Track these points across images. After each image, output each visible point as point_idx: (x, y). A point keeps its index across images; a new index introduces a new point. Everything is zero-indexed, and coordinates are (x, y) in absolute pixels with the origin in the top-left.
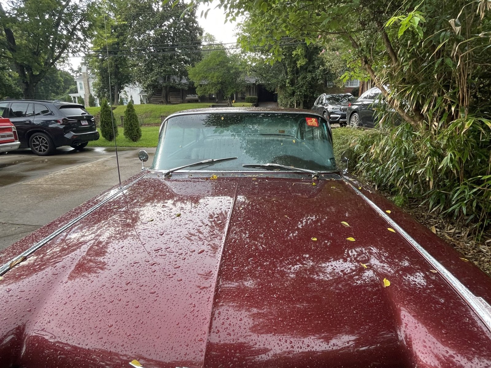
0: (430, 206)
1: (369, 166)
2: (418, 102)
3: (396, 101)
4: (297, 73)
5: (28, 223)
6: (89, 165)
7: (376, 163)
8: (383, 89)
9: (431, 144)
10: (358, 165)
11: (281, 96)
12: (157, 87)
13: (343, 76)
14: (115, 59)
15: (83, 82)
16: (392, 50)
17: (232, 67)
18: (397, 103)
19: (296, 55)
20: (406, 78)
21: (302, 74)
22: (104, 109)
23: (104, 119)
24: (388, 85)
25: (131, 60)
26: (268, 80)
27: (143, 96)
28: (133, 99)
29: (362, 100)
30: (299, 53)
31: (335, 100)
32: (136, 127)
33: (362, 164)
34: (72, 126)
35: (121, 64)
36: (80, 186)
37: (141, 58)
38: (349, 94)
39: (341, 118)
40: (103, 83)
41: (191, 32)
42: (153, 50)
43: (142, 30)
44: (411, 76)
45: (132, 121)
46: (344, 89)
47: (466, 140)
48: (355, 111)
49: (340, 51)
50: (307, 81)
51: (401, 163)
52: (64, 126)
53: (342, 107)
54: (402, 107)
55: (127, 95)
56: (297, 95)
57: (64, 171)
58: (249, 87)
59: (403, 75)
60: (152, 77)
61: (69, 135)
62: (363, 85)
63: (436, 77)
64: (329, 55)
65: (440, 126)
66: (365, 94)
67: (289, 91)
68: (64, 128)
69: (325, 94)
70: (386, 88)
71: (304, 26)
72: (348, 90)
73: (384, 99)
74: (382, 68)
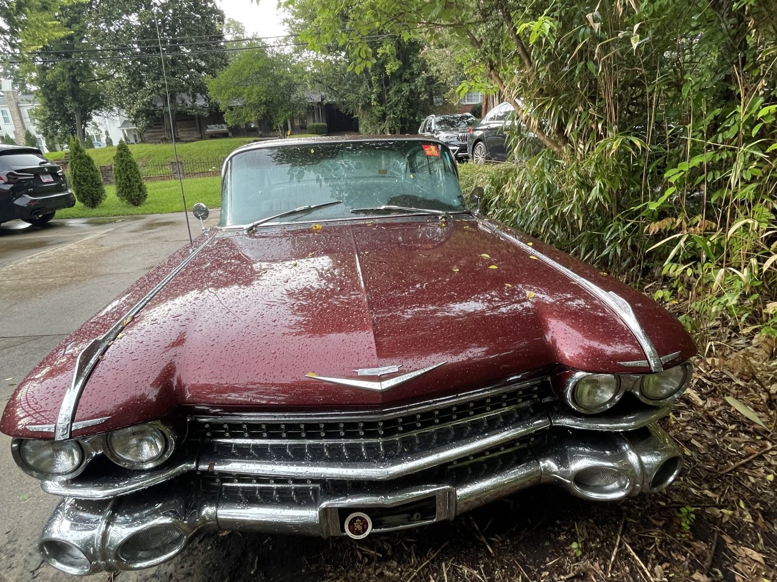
0: (582, 254)
1: (504, 213)
2: (560, 120)
3: (532, 120)
4: (387, 84)
5: (9, 335)
6: (71, 246)
7: (514, 207)
8: (516, 104)
9: (578, 173)
10: (490, 213)
11: (364, 122)
12: (155, 114)
13: (460, 87)
14: (68, 66)
15: (8, 110)
16: (524, 49)
17: (282, 77)
18: (535, 122)
19: (383, 54)
20: (544, 88)
21: (394, 85)
22: (75, 154)
23: (78, 172)
24: (522, 99)
25: (98, 68)
26: (342, 97)
27: (127, 130)
28: (111, 136)
29: (488, 122)
30: (388, 51)
31: (449, 124)
32: (137, 182)
33: (494, 211)
34: (25, 184)
35: (81, 75)
36: (72, 277)
37: (119, 64)
38: (469, 114)
39: (460, 151)
40: (51, 108)
41: (203, 18)
42: (138, 50)
43: (115, 13)
44: (549, 86)
45: (128, 172)
46: (459, 107)
47: (617, 165)
48: (479, 140)
49: (451, 48)
50: (403, 96)
51: (544, 203)
52: (11, 186)
53: (460, 135)
54: (541, 127)
55: (98, 130)
56: (390, 119)
57: (32, 258)
58: (311, 109)
59: (539, 84)
60: (142, 98)
61: (24, 201)
62: (487, 100)
63: (579, 86)
64: (436, 55)
65: (587, 148)
66: (490, 114)
67: (376, 113)
68: (11, 188)
69: (434, 115)
70: (519, 103)
71: (401, 14)
72: (465, 108)
73: (517, 119)
74: (512, 74)
